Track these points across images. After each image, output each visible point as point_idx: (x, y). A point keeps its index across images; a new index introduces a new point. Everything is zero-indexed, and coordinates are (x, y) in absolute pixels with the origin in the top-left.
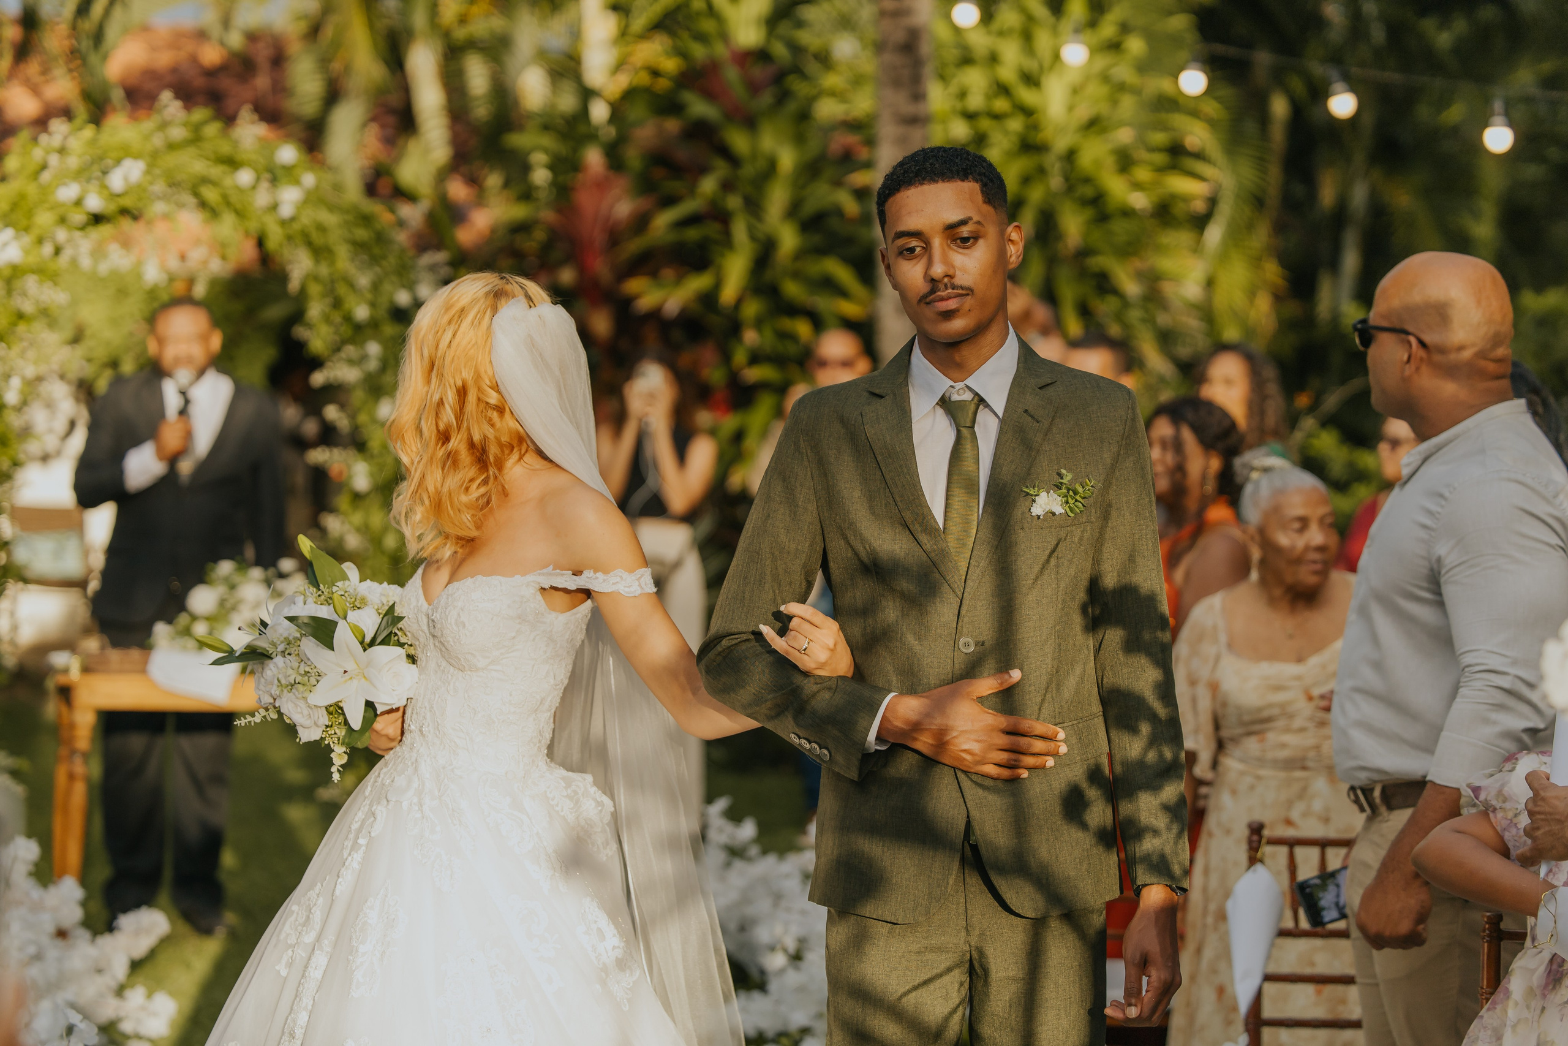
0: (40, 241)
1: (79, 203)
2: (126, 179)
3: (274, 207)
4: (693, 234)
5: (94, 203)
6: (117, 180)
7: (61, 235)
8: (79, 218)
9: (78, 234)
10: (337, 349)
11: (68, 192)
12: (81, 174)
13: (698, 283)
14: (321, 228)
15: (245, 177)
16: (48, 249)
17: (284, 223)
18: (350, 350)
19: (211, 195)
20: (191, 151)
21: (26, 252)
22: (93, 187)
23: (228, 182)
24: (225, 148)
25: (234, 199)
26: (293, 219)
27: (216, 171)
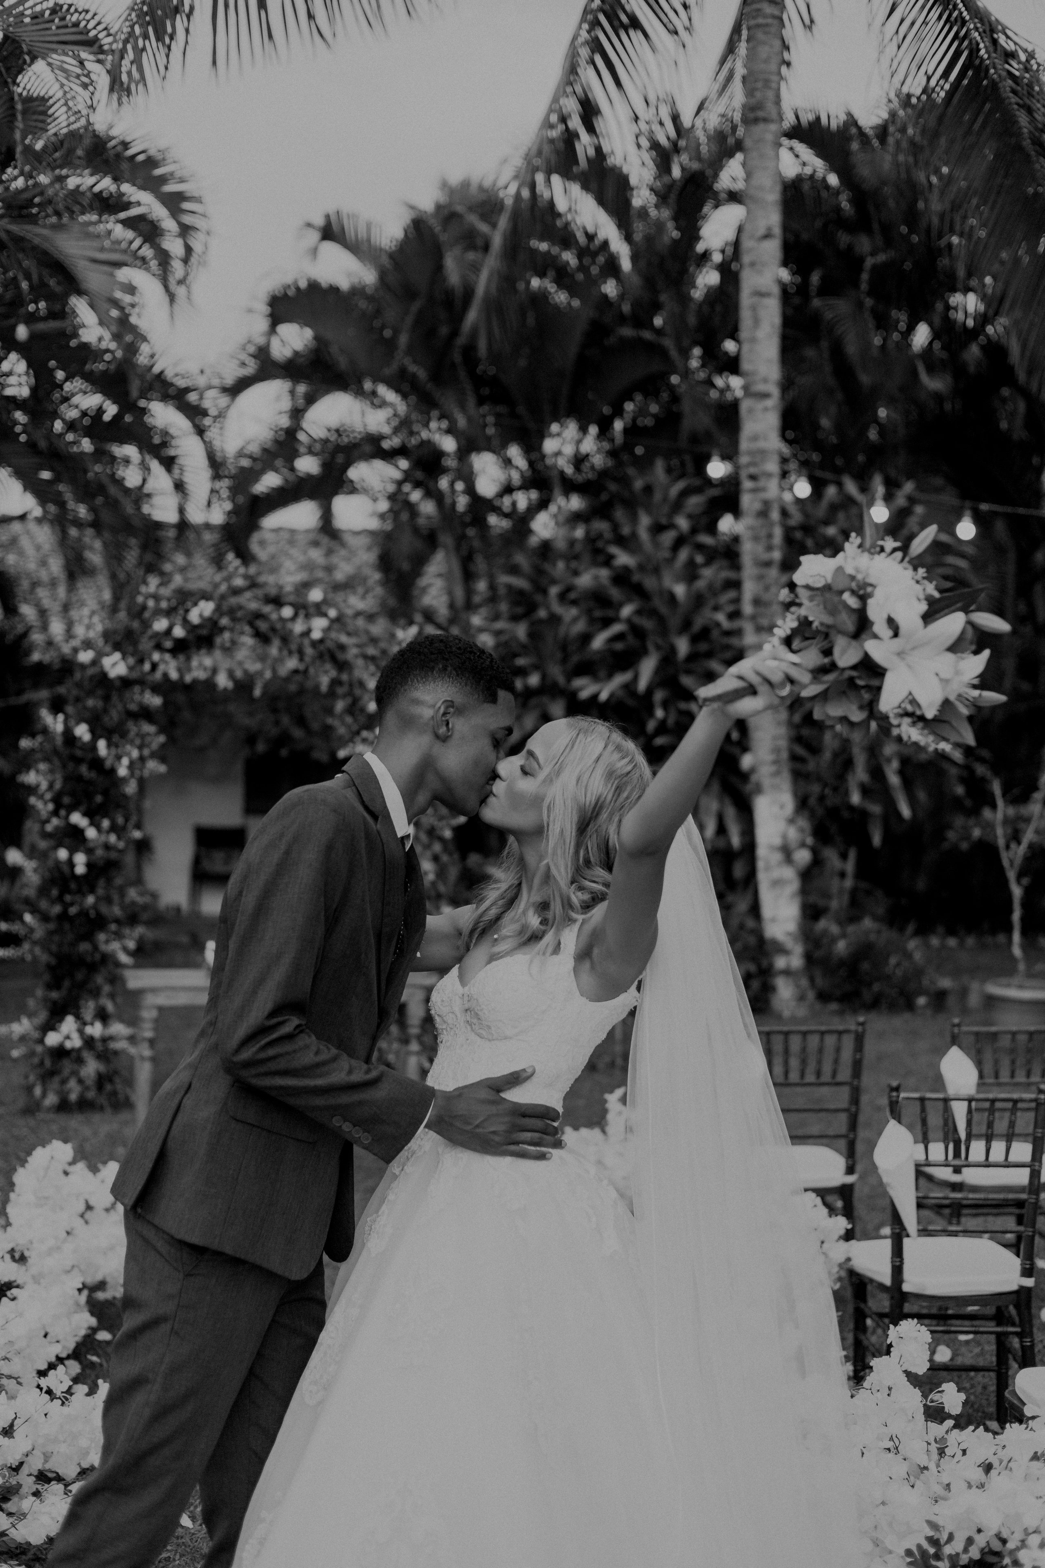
0: (141, 661)
1: (168, 632)
2: (201, 616)
3: (307, 633)
4: (619, 646)
5: (179, 632)
6: (194, 616)
7: (156, 656)
8: (168, 644)
9: (167, 656)
10: (358, 733)
11: (160, 625)
12: (169, 613)
13: (620, 679)
14: (342, 647)
15: (287, 612)
16: (147, 667)
17: (315, 644)
18: (365, 734)
19: (263, 626)
20: (248, 595)
21: (131, 668)
22: (178, 620)
23: (274, 616)
24: (273, 592)
25: (278, 626)
26: (321, 641)
27: (267, 609)
